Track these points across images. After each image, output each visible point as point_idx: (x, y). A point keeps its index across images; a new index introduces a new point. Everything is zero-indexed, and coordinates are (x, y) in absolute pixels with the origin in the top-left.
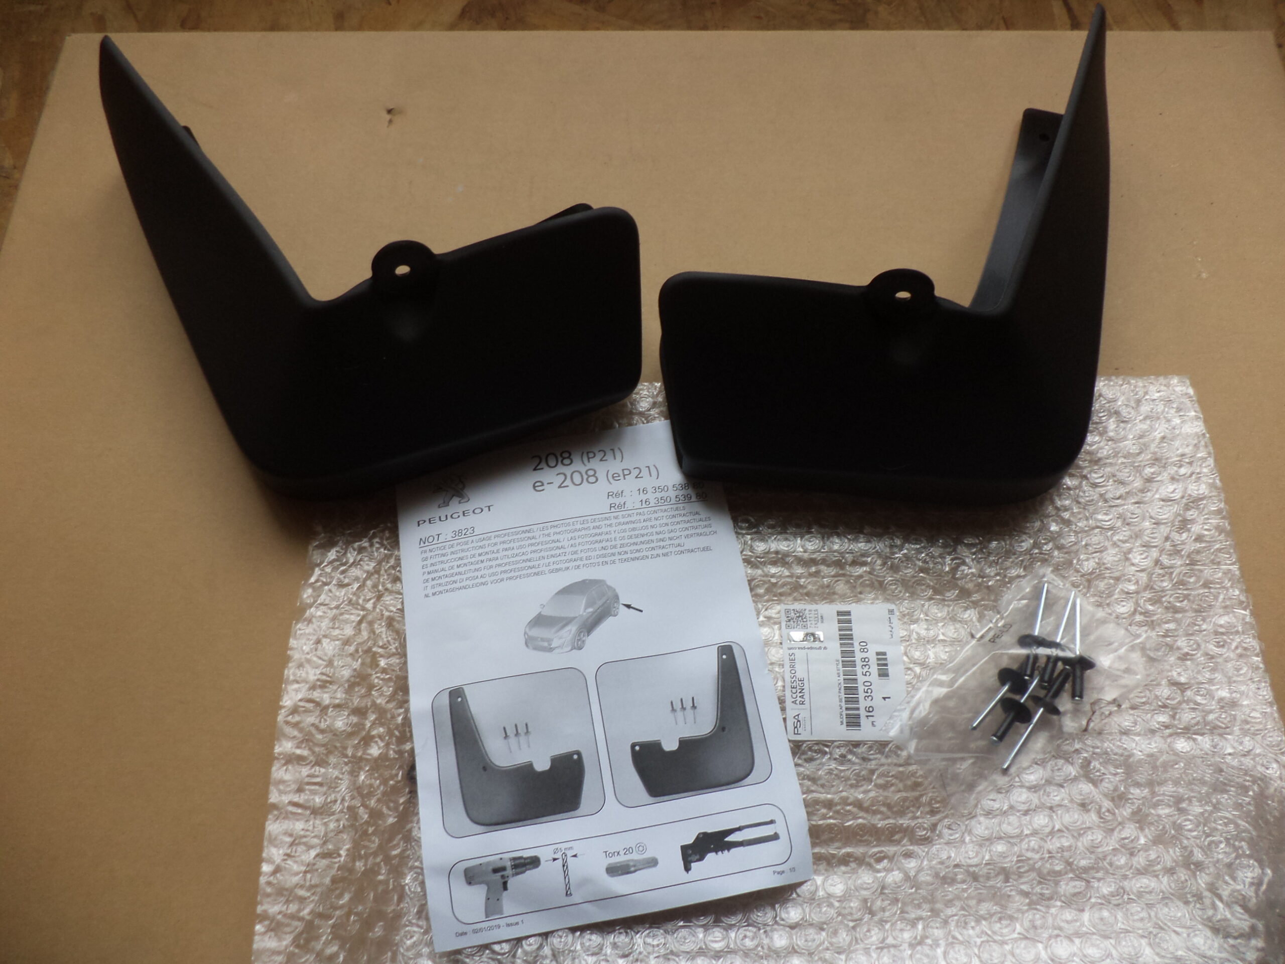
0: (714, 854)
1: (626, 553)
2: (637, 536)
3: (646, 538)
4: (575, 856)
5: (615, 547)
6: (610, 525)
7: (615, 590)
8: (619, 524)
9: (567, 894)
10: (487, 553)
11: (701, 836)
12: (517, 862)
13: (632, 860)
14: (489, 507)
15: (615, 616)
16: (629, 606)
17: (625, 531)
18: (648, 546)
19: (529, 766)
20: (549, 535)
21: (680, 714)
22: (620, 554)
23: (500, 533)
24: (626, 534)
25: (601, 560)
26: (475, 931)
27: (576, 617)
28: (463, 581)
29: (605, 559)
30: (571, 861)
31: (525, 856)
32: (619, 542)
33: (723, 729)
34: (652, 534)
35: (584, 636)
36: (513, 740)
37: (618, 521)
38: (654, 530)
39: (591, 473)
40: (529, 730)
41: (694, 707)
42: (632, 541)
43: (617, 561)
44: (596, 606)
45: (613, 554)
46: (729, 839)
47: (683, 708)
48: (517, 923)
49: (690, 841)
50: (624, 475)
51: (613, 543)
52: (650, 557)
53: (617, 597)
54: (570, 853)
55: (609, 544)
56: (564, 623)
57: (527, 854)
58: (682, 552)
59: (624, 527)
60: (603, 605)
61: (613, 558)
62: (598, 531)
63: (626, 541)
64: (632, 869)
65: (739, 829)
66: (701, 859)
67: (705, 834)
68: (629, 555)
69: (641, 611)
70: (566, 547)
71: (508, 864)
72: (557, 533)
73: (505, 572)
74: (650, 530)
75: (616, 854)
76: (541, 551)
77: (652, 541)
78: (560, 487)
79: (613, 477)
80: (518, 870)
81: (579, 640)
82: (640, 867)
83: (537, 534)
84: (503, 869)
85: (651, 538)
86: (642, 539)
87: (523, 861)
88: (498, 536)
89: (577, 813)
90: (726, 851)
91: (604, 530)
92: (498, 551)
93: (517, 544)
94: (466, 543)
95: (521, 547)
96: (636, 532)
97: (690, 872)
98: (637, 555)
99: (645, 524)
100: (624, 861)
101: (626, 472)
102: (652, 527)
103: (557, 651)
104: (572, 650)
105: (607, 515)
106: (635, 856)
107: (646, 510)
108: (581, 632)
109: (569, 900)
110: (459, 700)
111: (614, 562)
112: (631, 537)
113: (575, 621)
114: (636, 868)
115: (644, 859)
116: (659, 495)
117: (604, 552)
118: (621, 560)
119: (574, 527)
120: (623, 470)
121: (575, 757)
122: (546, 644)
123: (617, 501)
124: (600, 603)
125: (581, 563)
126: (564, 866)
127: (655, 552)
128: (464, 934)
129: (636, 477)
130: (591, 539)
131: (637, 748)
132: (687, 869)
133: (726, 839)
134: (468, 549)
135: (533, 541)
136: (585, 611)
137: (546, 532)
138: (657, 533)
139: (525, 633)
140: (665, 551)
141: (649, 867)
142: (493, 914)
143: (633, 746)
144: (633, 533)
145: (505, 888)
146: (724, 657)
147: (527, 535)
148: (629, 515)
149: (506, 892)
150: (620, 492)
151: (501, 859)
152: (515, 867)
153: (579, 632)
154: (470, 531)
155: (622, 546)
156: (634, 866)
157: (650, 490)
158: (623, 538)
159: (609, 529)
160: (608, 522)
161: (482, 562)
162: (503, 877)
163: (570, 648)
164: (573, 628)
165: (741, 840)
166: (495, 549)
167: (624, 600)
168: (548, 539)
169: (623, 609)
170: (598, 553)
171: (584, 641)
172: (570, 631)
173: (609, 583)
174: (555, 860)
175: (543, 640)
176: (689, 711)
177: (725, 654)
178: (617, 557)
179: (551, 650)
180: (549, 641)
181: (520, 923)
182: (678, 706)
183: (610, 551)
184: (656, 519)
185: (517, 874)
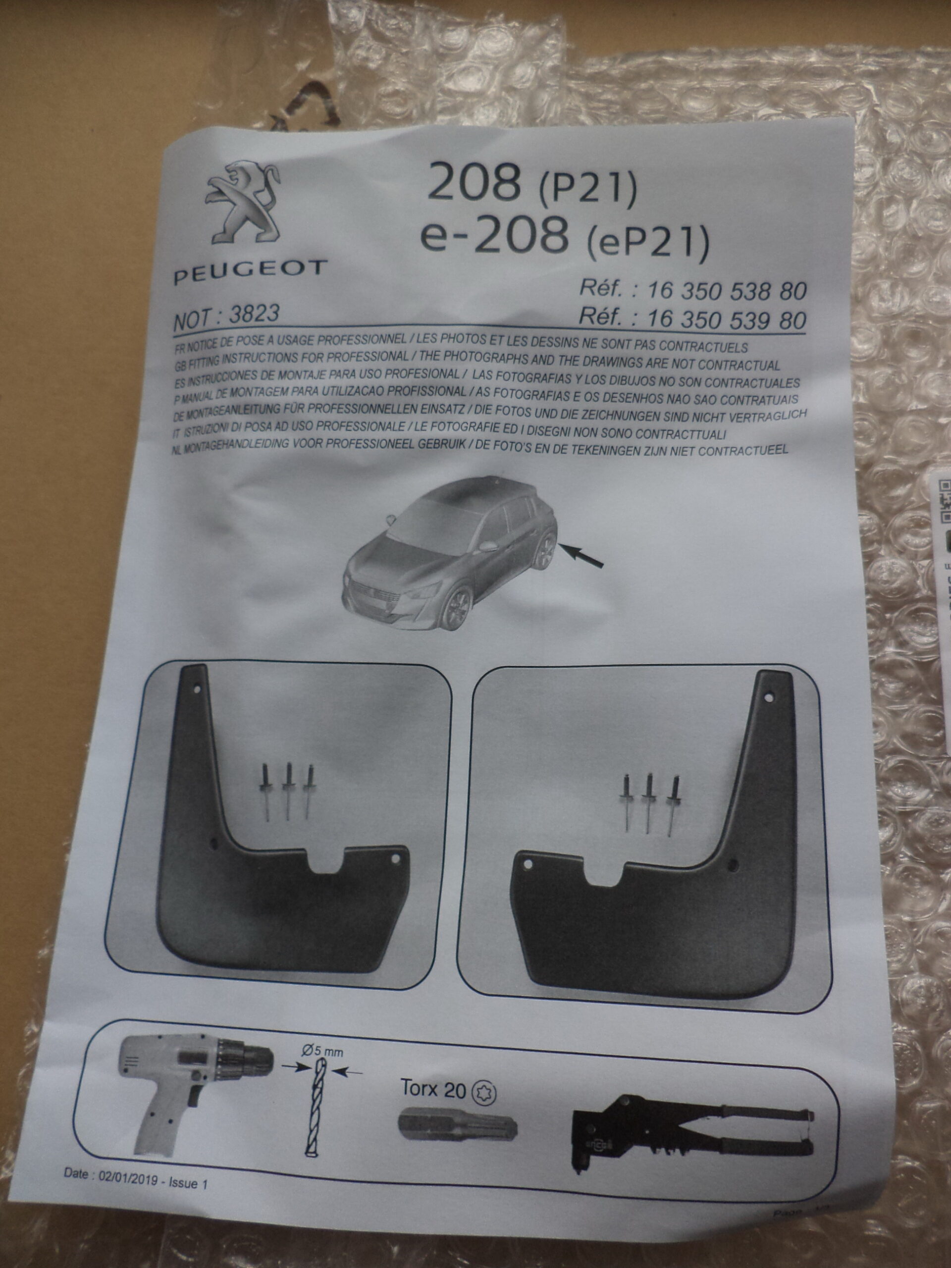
0: (648, 1150)
1: (593, 432)
2: (625, 398)
3: (644, 406)
4: (342, 1072)
5: (572, 414)
6: (573, 360)
7: (552, 512)
8: (593, 360)
9: (307, 1152)
10: (297, 374)
11: (627, 1103)
12: (231, 1051)
13: (463, 1113)
14: (318, 263)
15: (542, 568)
16: (574, 552)
17: (601, 379)
18: (645, 425)
19: (298, 859)
20: (434, 355)
21: (639, 808)
22: (579, 432)
23: (333, 332)
24: (601, 389)
25: (535, 439)
26: (106, 1176)
27: (455, 558)
28: (239, 427)
29: (543, 439)
30: (331, 1079)
31: (247, 1043)
32: (582, 405)
33: (733, 865)
34: (659, 398)
35: (465, 602)
36: (276, 797)
37: (591, 352)
38: (666, 390)
39: (555, 226)
40: (314, 783)
41: (675, 799)
42: (611, 407)
43: (570, 449)
44: (504, 542)
45: (565, 432)
46: (697, 1126)
47: (650, 796)
48: (193, 1185)
49: (600, 1105)
50: (628, 243)
51: (570, 405)
52: (643, 451)
53: (552, 529)
54: (334, 1063)
55: (560, 405)
56: (432, 563)
57: (251, 1040)
58: (717, 451)
59: (601, 370)
60: (519, 540)
61: (561, 440)
62: (542, 369)
63: (599, 405)
64: (457, 1131)
65: (721, 1111)
66: (616, 1152)
67: (636, 1100)
68: (599, 440)
69: (600, 565)
70: (467, 391)
71: (213, 1051)
72: (452, 354)
73: (326, 425)
74: (657, 389)
75: (428, 1090)
76: (411, 391)
77: (657, 416)
78: (480, 248)
79: (602, 244)
80: (228, 1069)
81: (453, 609)
82: (474, 1131)
83: (410, 348)
84: (201, 1058)
85: (655, 407)
86: (635, 407)
87: (240, 1052)
88: (328, 339)
89: (374, 978)
90: (678, 1151)
91: (557, 368)
92: (321, 374)
93: (364, 365)
94: (258, 340)
95: (371, 373)
96: (627, 388)
97: (583, 1172)
98: (617, 442)
99: (650, 371)
100: (442, 1110)
101: (635, 236)
102: (664, 381)
103: (400, 623)
104: (434, 626)
105: (571, 334)
106: (468, 1106)
107: (659, 337)
108: (461, 593)
109: (308, 1166)
110: (197, 690)
111: (562, 449)
112: (612, 397)
113: (455, 564)
114: (467, 1132)
115: (486, 1118)
116: (696, 305)
117: (545, 421)
118: (580, 449)
119: (492, 349)
120: (629, 229)
121: (396, 859)
122: (382, 605)
123: (600, 302)
124: (515, 534)
125: (493, 436)
126: (315, 1087)
127: (656, 443)
128: (82, 1175)
129: (655, 253)
130: (524, 386)
131: (528, 864)
132: (580, 1163)
133: (686, 1126)
134: (259, 356)
135: (399, 364)
136: (477, 547)
137: (430, 347)
138: (672, 399)
139: (347, 574)
140: (678, 443)
141: (493, 1137)
142: (151, 1149)
143: (521, 857)
144: (618, 388)
145: (193, 1102)
146: (769, 698)
147: (390, 347)
148: (620, 343)
149: (191, 1110)
150: (610, 283)
151: (203, 1036)
152: (224, 1060)
153: (459, 591)
154: (270, 313)
155: (589, 414)
156: (464, 1126)
157: (679, 289)
158: (595, 396)
159: (566, 369)
160: (569, 351)
161: (284, 392)
162: (196, 1074)
163: (430, 623)
164: (445, 580)
165: (718, 1135)
166: (316, 367)
167: (565, 537)
168: (430, 364)
169: (560, 555)
170: (534, 421)
171: (463, 612)
172: (440, 584)
173: (541, 495)
174: (301, 1067)
175: (378, 593)
176: (662, 808)
177: (771, 692)
178: (572, 440)
179: (390, 618)
180: (390, 598)
181: (201, 1185)
182: (639, 788)
183: (558, 422)
184: (677, 363)
185: (225, 1077)
